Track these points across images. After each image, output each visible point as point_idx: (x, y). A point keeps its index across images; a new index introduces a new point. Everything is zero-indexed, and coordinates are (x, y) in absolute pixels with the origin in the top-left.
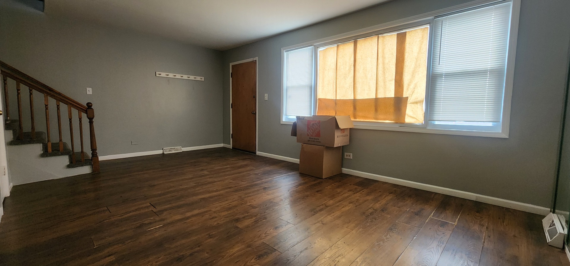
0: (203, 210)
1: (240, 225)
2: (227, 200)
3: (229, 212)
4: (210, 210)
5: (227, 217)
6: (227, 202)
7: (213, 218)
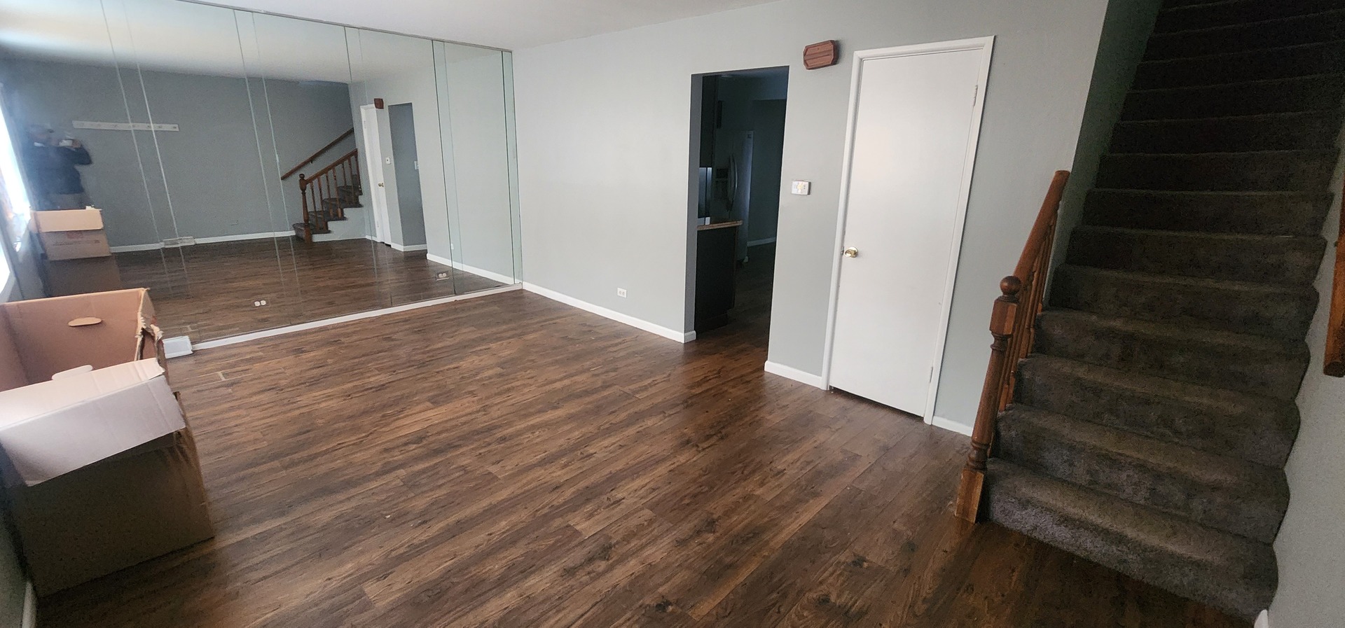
0: (548, 388)
1: (499, 370)
2: (513, 405)
3: (509, 386)
4: (539, 387)
5: (513, 379)
6: (512, 401)
7: (533, 378)
